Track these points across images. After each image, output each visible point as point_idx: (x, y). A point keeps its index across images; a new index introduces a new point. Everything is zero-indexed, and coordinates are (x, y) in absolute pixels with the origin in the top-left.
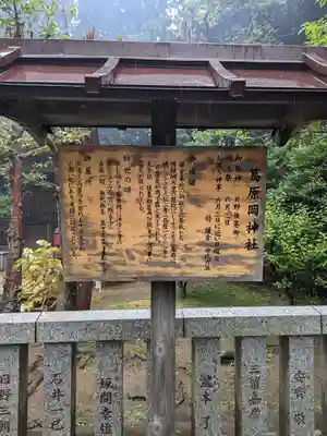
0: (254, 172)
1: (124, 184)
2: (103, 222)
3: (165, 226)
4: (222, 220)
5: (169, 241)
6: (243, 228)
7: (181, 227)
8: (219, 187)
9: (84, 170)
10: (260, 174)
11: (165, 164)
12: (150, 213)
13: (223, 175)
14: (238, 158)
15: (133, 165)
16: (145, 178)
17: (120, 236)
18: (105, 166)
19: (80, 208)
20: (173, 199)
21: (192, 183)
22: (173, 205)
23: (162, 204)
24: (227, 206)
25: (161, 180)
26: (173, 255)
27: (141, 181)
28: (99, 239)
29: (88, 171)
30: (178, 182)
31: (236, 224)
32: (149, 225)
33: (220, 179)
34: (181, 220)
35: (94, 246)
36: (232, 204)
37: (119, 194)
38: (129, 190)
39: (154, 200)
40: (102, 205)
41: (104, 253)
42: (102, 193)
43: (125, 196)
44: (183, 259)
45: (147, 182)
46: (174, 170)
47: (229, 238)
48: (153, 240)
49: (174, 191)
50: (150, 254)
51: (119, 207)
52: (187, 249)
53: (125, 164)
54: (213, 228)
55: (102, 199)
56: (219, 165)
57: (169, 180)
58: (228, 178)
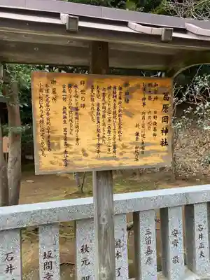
0: (166, 94)
1: (80, 102)
2: (65, 130)
3: (109, 132)
4: (146, 127)
5: (112, 141)
6: (159, 132)
7: (120, 132)
8: (144, 104)
9: (51, 91)
10: (169, 96)
11: (109, 88)
12: (99, 122)
13: (147, 96)
14: (156, 85)
15: (87, 88)
16: (95, 98)
17: (78, 139)
18: (66, 88)
19: (48, 119)
20: (115, 113)
21: (127, 101)
22: (114, 117)
23: (107, 116)
24: (149, 117)
25: (106, 99)
26: (114, 152)
27: (93, 100)
28: (62, 142)
29: (54, 92)
30: (118, 101)
31: (155, 129)
32: (98, 131)
33: (145, 99)
34: (120, 127)
35: (59, 147)
36: (152, 116)
37: (77, 109)
38: (84, 106)
39: (102, 113)
40: (65, 117)
41: (66, 152)
42: (65, 108)
43: (81, 110)
44: (121, 154)
45: (96, 100)
46: (114, 93)
47: (150, 139)
48: (101, 142)
49: (115, 107)
50: (98, 152)
51: (77, 118)
52: (124, 147)
53: (81, 87)
54: (140, 132)
55: (64, 112)
56: (144, 89)
57: (112, 100)
58: (150, 98)
